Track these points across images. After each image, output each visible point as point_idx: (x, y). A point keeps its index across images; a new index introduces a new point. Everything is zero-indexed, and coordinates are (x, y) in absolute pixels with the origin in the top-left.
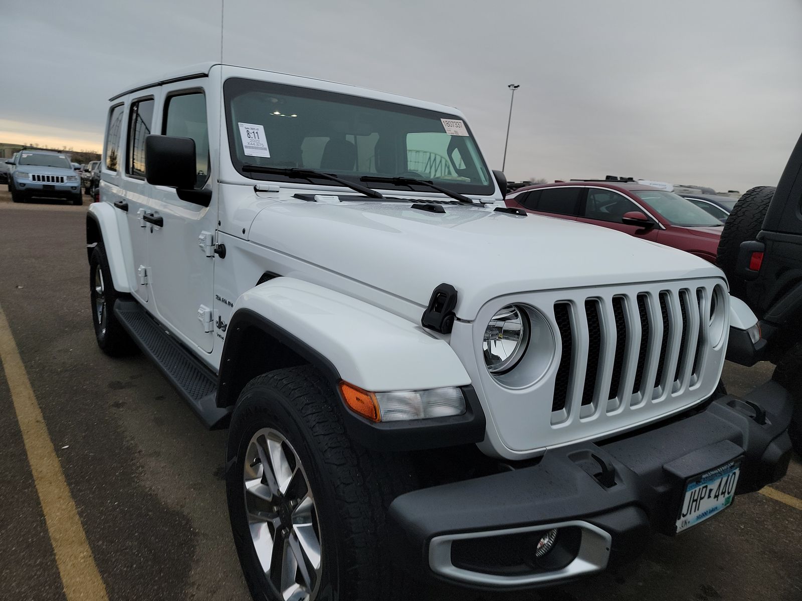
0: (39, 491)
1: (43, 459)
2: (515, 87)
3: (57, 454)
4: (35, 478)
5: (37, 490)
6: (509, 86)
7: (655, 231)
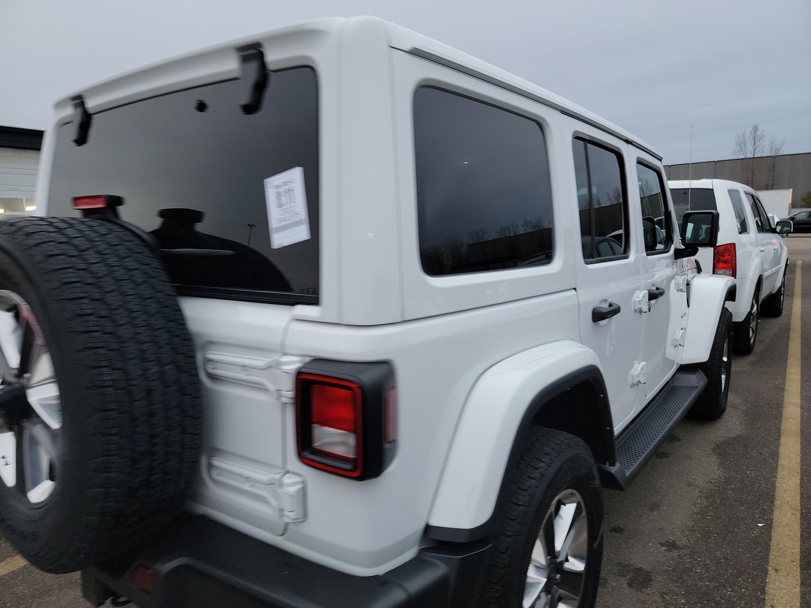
0: (799, 501)
1: (787, 524)
3: (772, 523)
4: (800, 512)
5: (800, 503)
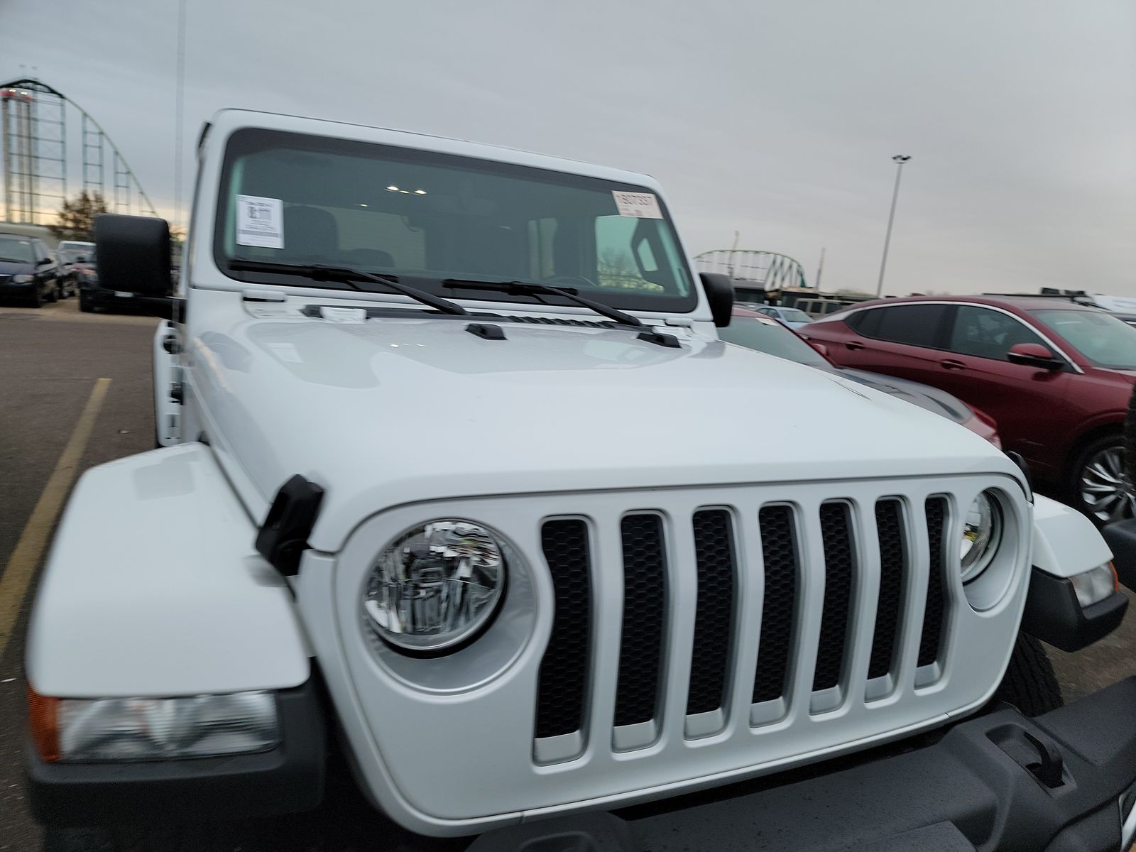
2: (905, 159)
6: (895, 158)
7: (1066, 376)
